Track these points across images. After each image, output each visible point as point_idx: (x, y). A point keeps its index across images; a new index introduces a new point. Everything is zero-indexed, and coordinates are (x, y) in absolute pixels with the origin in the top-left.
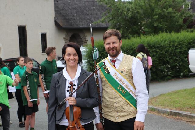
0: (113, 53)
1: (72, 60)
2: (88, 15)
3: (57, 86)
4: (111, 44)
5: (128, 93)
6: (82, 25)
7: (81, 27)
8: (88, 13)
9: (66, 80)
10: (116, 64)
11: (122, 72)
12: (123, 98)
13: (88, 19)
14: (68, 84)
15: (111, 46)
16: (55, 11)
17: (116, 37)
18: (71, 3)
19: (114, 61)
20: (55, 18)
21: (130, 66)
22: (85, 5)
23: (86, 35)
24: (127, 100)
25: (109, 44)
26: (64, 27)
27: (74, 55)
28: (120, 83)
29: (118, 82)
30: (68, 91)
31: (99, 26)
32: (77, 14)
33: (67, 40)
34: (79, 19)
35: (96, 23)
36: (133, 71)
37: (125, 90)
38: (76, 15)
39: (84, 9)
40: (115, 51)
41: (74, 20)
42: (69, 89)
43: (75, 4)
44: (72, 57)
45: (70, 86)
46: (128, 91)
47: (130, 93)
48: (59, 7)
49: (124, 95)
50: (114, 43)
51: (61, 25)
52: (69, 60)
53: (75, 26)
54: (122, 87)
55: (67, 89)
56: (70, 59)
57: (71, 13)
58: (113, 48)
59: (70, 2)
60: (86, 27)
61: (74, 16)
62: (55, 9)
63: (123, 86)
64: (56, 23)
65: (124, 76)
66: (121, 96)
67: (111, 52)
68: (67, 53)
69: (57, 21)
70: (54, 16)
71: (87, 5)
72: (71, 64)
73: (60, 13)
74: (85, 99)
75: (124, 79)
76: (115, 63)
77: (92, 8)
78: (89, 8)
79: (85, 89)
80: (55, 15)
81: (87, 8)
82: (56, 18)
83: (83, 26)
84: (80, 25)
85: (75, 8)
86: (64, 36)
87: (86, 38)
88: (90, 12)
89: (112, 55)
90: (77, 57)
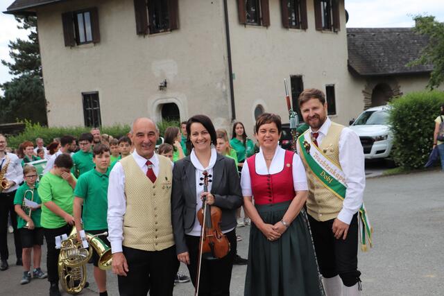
0: (314, 124)
1: (201, 141)
2: (403, 53)
3: (184, 178)
4: (311, 110)
5: (337, 181)
6: (393, 69)
7: (391, 72)
8: (403, 50)
9: (195, 168)
10: (318, 140)
11: (325, 151)
12: (329, 188)
13: (403, 60)
14: (199, 175)
15: (311, 113)
16: (349, 50)
17: (317, 100)
18: (375, 37)
19: (316, 135)
20: (348, 61)
21: (337, 142)
22: (400, 38)
23: (399, 85)
24: (334, 192)
25: (307, 110)
26: (363, 74)
27: (203, 133)
28: (323, 168)
29: (321, 165)
30: (201, 184)
31: (421, 70)
32: (384, 52)
33: (368, 93)
34: (389, 61)
35: (411, 65)
36: (340, 150)
37: (331, 177)
38: (382, 54)
39: (397, 43)
40: (317, 121)
41: (380, 62)
42: (203, 182)
43: (382, 37)
44: (200, 137)
45: (203, 177)
46: (336, 179)
47: (340, 181)
48: (356, 44)
49: (330, 185)
50: (314, 108)
51: (358, 71)
52: (197, 142)
53: (381, 72)
54: (326, 173)
55: (198, 181)
56: (197, 140)
57: (375, 52)
58: (314, 116)
59: (374, 35)
60: (399, 72)
61: (379, 56)
62: (348, 47)
63: (328, 172)
64: (350, 69)
65: (328, 157)
66: (326, 186)
67: (311, 122)
68: (193, 131)
69: (353, 65)
70: (347, 58)
71: (402, 38)
72: (200, 146)
73: (357, 54)
74: (224, 197)
75: (328, 162)
76: (316, 138)
77: (411, 41)
78: (405, 43)
79: (225, 182)
80: (349, 57)
81: (403, 43)
82: (351, 62)
83: (395, 71)
84: (389, 69)
85: (382, 44)
86: (364, 89)
87: (401, 89)
88: (406, 48)
89: (313, 126)
90: (208, 136)
